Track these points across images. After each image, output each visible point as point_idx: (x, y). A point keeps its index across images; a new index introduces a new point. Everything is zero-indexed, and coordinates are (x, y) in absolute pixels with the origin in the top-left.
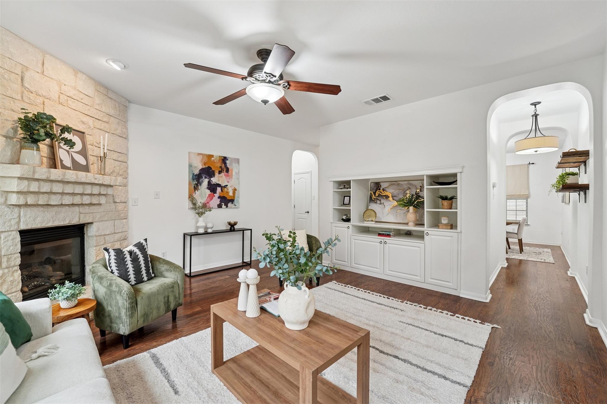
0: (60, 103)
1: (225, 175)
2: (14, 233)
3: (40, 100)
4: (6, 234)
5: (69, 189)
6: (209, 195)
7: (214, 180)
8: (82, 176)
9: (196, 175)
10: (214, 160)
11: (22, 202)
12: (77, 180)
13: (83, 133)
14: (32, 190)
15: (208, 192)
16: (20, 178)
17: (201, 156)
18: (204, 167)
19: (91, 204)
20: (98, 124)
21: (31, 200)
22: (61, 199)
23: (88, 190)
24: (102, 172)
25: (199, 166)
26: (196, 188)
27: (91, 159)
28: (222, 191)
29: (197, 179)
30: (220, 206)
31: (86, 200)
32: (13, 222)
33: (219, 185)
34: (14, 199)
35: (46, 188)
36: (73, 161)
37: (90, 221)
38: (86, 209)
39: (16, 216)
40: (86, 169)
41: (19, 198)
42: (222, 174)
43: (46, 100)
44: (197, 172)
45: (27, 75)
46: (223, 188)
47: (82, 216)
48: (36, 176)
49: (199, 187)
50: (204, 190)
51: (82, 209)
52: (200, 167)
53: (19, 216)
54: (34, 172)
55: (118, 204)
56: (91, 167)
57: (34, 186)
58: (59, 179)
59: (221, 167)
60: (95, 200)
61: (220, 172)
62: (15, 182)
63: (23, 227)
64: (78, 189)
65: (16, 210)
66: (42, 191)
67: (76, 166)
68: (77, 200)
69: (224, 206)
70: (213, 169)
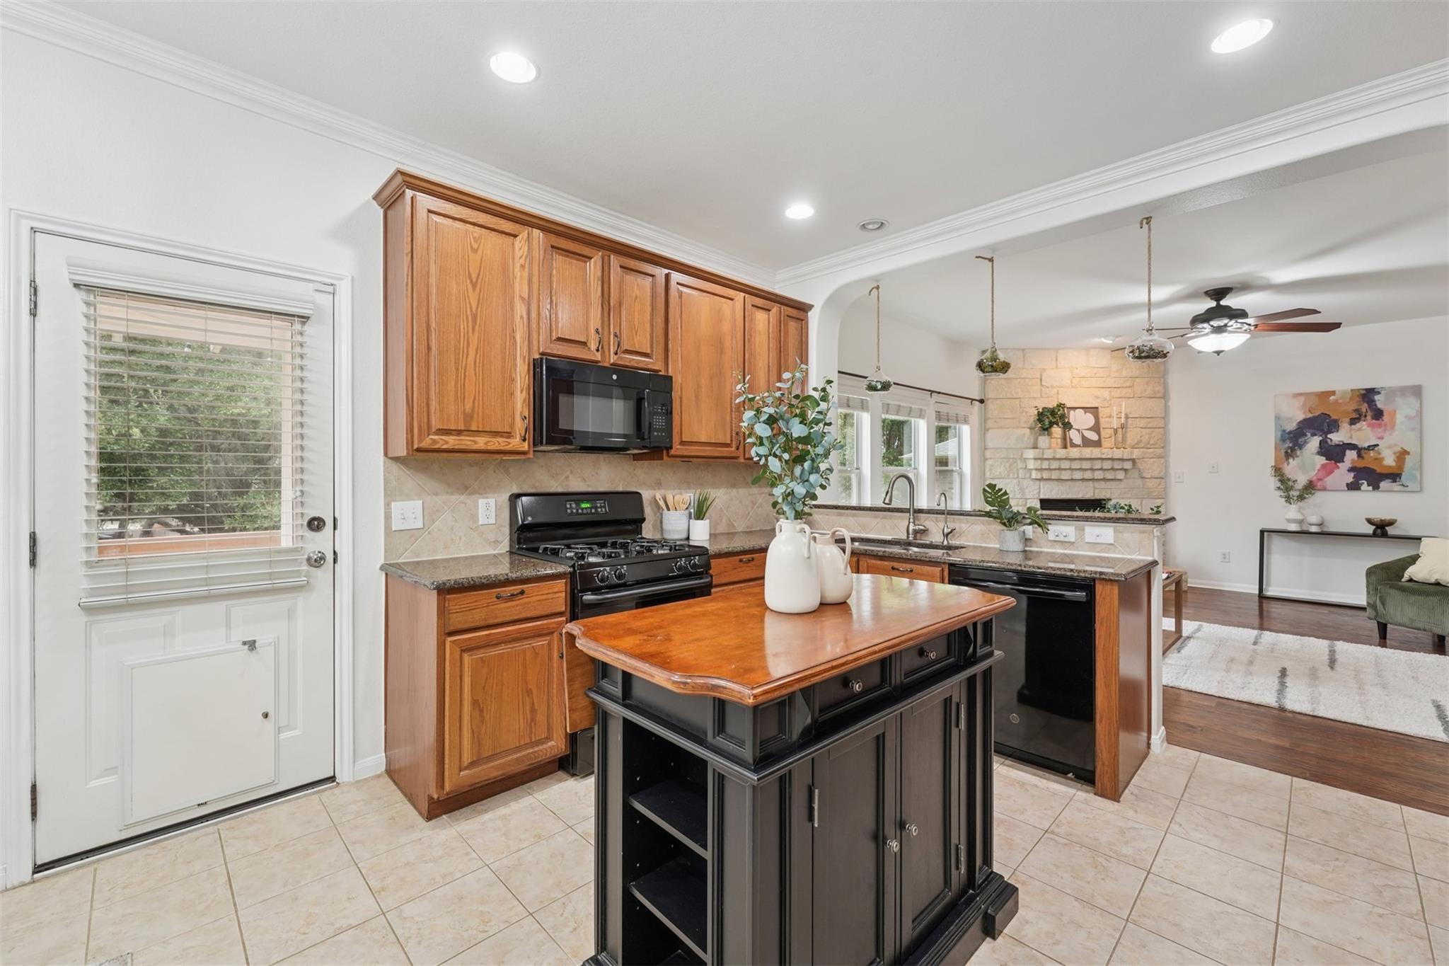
0: (1072, 387)
1: (1369, 425)
2: (1035, 500)
3: (1055, 390)
4: (1030, 500)
5: (1076, 465)
6: (1323, 466)
7: (1335, 438)
8: (1096, 452)
9: (1290, 432)
10: (1336, 401)
11: (1039, 477)
12: (1081, 457)
13: (1097, 408)
14: (1044, 467)
15: (1322, 460)
16: (1035, 459)
17: (1302, 399)
18: (1310, 415)
19: (1104, 480)
20: (1116, 393)
21: (1046, 475)
22: (1071, 475)
23: (1098, 465)
24: (1120, 445)
25: (1296, 414)
26: (1290, 454)
27: (1104, 433)
28: (1359, 456)
29: (1292, 441)
30: (1353, 487)
31: (1098, 475)
32: (1035, 492)
33: (1352, 447)
34: (1035, 475)
35: (1055, 465)
36: (1084, 438)
37: (1108, 497)
38: (1103, 484)
39: (1037, 487)
40: (1098, 444)
41: (1036, 474)
42: (1363, 425)
43: (1059, 389)
44: (1292, 426)
45: (1044, 375)
46: (1360, 451)
47: (1097, 491)
48: (1045, 457)
49: (1298, 453)
50: (1310, 457)
51: (1096, 484)
52: (1301, 416)
53: (1040, 488)
54: (1043, 454)
55: (1148, 480)
56: (1104, 443)
57: (1045, 465)
58: (1064, 457)
59: (1356, 411)
60: (1109, 475)
61: (1353, 422)
62: (1032, 461)
63: (1042, 497)
64: (1086, 465)
65: (1038, 482)
66: (1051, 467)
67: (1087, 442)
68: (1088, 475)
69: (1365, 486)
70: (1334, 417)
